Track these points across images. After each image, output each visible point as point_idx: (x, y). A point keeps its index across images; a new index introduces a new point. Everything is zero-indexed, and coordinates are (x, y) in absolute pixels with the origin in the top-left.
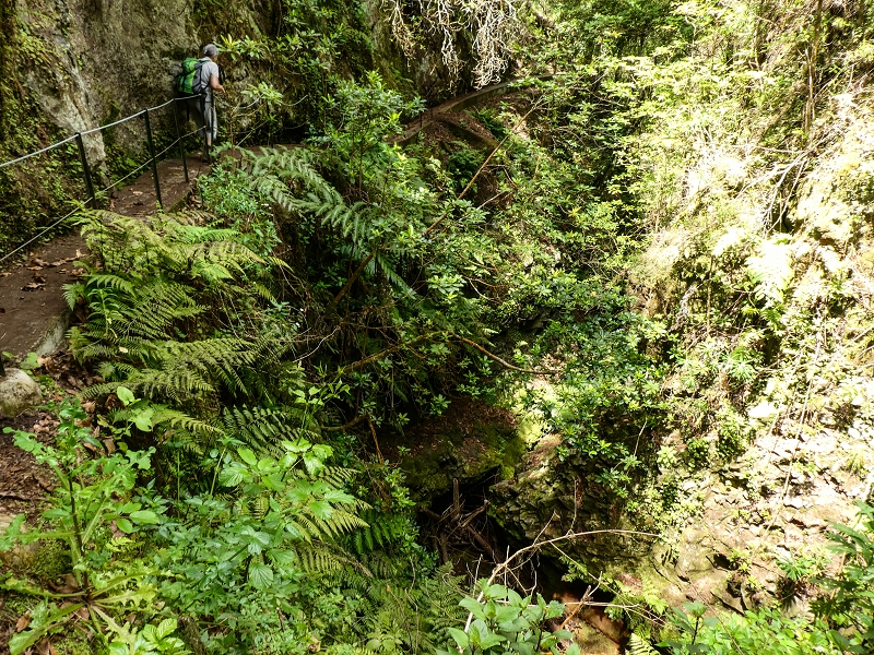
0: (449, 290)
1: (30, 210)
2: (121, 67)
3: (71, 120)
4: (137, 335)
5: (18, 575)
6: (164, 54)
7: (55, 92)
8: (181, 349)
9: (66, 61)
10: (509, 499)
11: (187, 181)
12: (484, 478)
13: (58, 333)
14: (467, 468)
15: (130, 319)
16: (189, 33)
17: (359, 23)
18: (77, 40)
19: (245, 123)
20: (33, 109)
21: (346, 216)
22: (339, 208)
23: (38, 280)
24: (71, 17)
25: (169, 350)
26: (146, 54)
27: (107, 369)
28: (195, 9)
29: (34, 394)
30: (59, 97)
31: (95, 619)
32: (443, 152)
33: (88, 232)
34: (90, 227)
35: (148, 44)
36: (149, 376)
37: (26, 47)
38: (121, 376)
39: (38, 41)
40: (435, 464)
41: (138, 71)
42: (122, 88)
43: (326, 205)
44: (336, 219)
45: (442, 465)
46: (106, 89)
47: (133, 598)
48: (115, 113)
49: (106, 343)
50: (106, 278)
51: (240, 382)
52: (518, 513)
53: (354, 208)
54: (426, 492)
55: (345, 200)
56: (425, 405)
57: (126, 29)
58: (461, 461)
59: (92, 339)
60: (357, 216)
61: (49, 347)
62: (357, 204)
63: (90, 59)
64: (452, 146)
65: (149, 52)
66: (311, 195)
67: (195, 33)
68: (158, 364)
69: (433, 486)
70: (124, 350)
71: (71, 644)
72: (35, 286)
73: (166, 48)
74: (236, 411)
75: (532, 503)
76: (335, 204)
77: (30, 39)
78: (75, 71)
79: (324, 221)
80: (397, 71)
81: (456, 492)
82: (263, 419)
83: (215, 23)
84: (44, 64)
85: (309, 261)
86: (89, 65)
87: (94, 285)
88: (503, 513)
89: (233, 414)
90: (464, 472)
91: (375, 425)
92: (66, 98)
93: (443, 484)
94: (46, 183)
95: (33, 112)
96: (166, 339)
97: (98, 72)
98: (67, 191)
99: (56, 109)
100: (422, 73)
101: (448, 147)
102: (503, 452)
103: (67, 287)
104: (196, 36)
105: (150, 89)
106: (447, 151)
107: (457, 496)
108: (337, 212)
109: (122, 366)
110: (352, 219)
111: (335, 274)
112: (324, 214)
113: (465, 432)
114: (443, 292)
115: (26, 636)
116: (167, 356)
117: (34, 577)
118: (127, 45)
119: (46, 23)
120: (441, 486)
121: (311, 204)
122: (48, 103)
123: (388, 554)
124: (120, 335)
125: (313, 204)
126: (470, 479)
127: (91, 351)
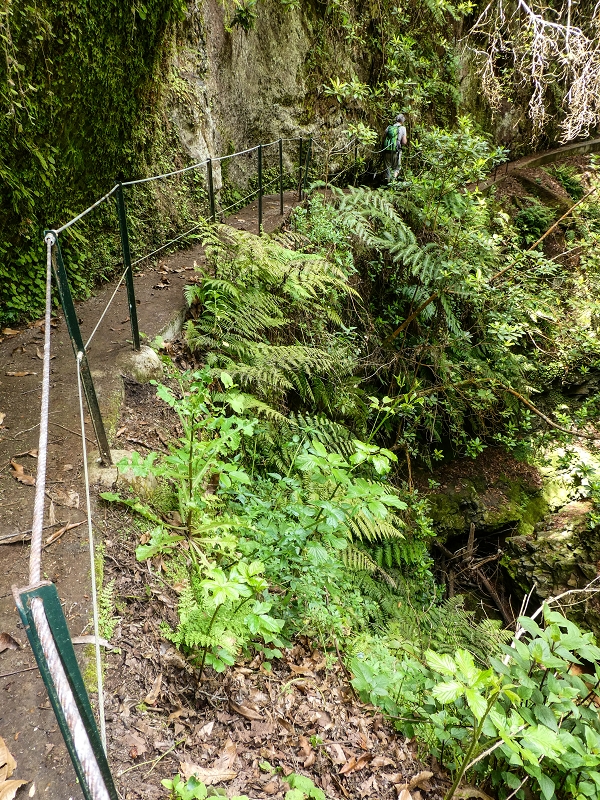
0: (506, 337)
1: (164, 225)
2: (240, 109)
3: (200, 153)
4: (238, 333)
5: (143, 502)
6: (276, 100)
7: (191, 127)
8: (270, 351)
9: (202, 100)
10: (524, 554)
11: (282, 213)
12: (501, 529)
13: (177, 325)
14: (486, 516)
15: (233, 319)
16: (299, 82)
17: (450, 76)
18: (209, 85)
19: (334, 166)
20: (174, 141)
21: (417, 256)
22: (412, 248)
23: (165, 282)
24: (208, 64)
25: (260, 350)
26: (261, 101)
27: (212, 357)
28: (306, 59)
29: (158, 369)
30: (193, 132)
31: (192, 551)
32: (513, 207)
33: (207, 244)
34: (209, 240)
35: (263, 91)
36: (244, 369)
37: (175, 87)
38: (222, 365)
39: (183, 82)
40: (456, 505)
41: (254, 115)
42: (238, 129)
43: (400, 244)
44: (408, 257)
45: (463, 507)
46: (228, 129)
47: (220, 544)
48: (231, 151)
49: (213, 336)
50: (219, 283)
51: (309, 390)
52: (531, 569)
53: (426, 248)
54: (443, 528)
55: (418, 241)
56: (460, 446)
57: (248, 77)
58: (481, 508)
59: (202, 332)
60: (428, 257)
61: (170, 335)
62: (429, 245)
63: (219, 102)
64: (523, 201)
65: (264, 98)
66: (387, 234)
67: (304, 82)
68: (250, 361)
69: (451, 525)
70: (226, 344)
71: (176, 565)
72: (162, 286)
73: (278, 96)
74: (300, 416)
75: (549, 563)
76: (409, 242)
77: (177, 80)
78: (208, 110)
79: (396, 259)
80: (479, 126)
81: (472, 535)
82: (321, 427)
83: (321, 73)
84: (185, 102)
85: (371, 298)
86: (217, 108)
87: (209, 287)
88: (516, 566)
89: (297, 417)
90: (483, 519)
91: (411, 456)
92: (199, 132)
93: (461, 525)
94: (177, 204)
95: (174, 143)
96: (258, 341)
97: (222, 114)
98: (191, 212)
99: (190, 142)
100: (503, 128)
101: (519, 202)
102: (525, 508)
103: (188, 288)
104: (304, 84)
105: (261, 132)
106: (517, 206)
107: (472, 539)
108: (409, 251)
109: (223, 358)
110: (422, 258)
111: (393, 312)
112: (396, 253)
113: (489, 482)
114: (502, 338)
115: (146, 549)
116: (258, 355)
117: (152, 507)
118: (247, 91)
119: (190, 67)
120: (458, 527)
121: (386, 242)
122: (185, 136)
123: (403, 574)
124: (225, 331)
125: (389, 243)
126: (487, 527)
127: (202, 340)
